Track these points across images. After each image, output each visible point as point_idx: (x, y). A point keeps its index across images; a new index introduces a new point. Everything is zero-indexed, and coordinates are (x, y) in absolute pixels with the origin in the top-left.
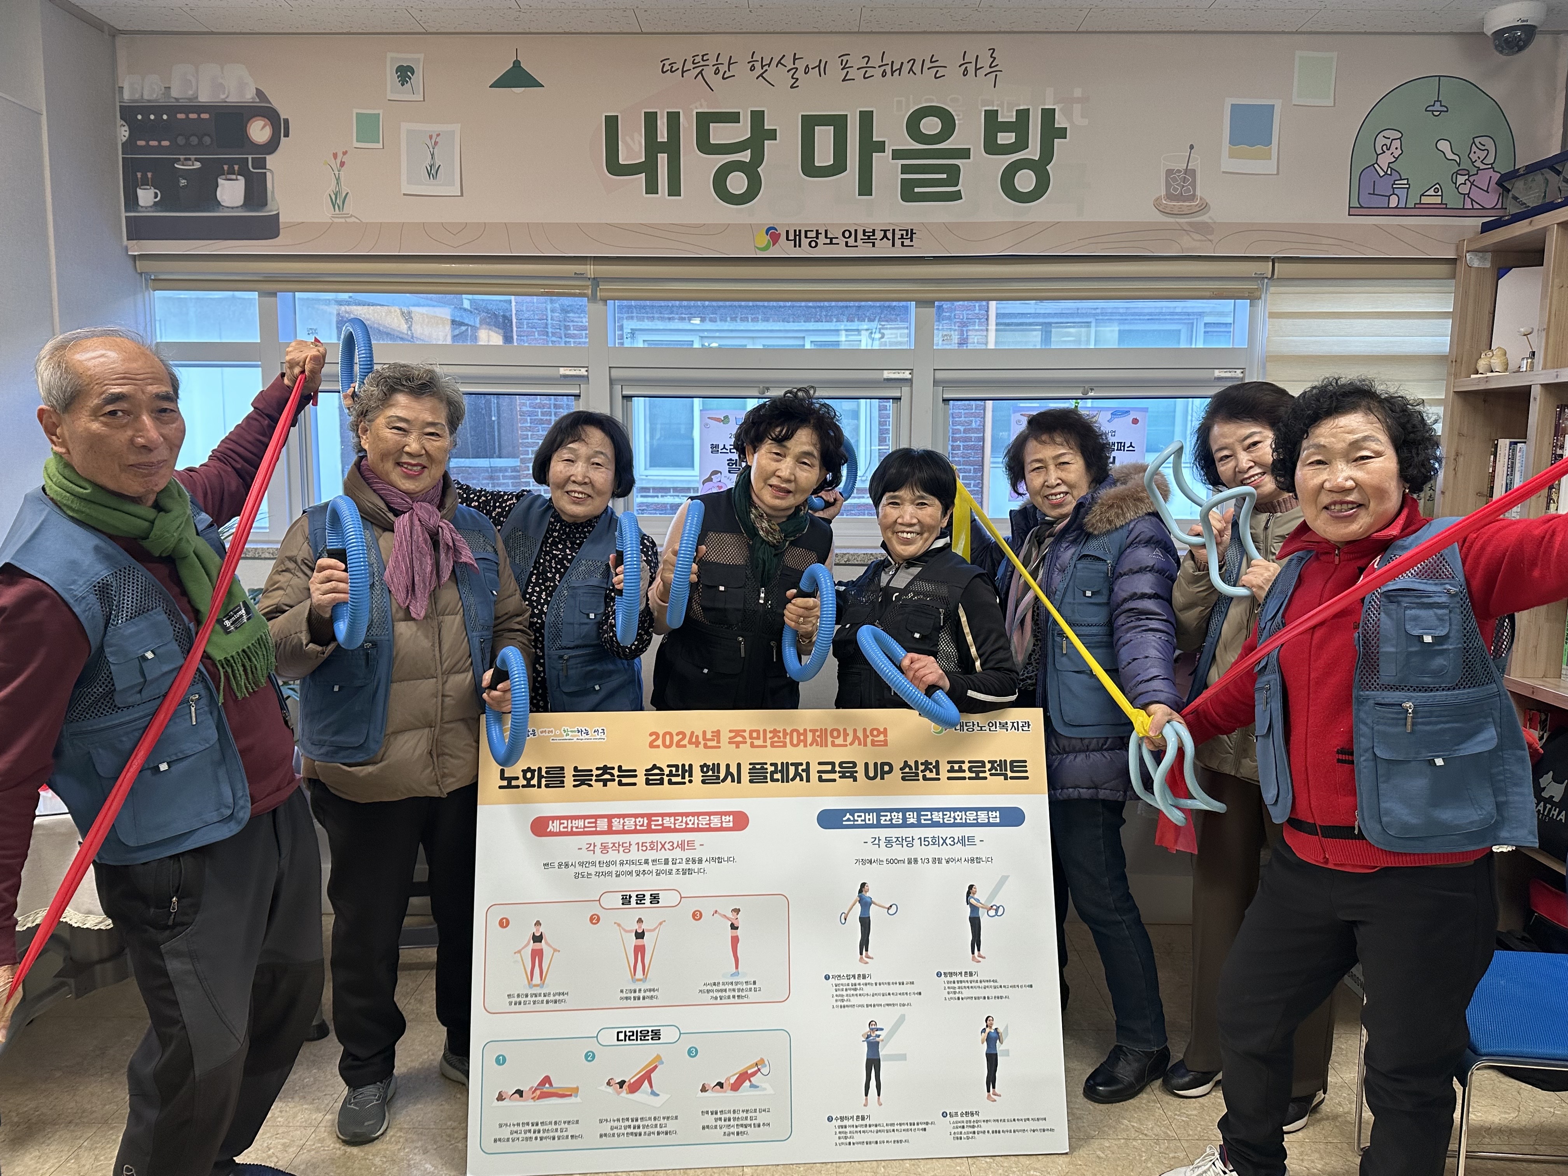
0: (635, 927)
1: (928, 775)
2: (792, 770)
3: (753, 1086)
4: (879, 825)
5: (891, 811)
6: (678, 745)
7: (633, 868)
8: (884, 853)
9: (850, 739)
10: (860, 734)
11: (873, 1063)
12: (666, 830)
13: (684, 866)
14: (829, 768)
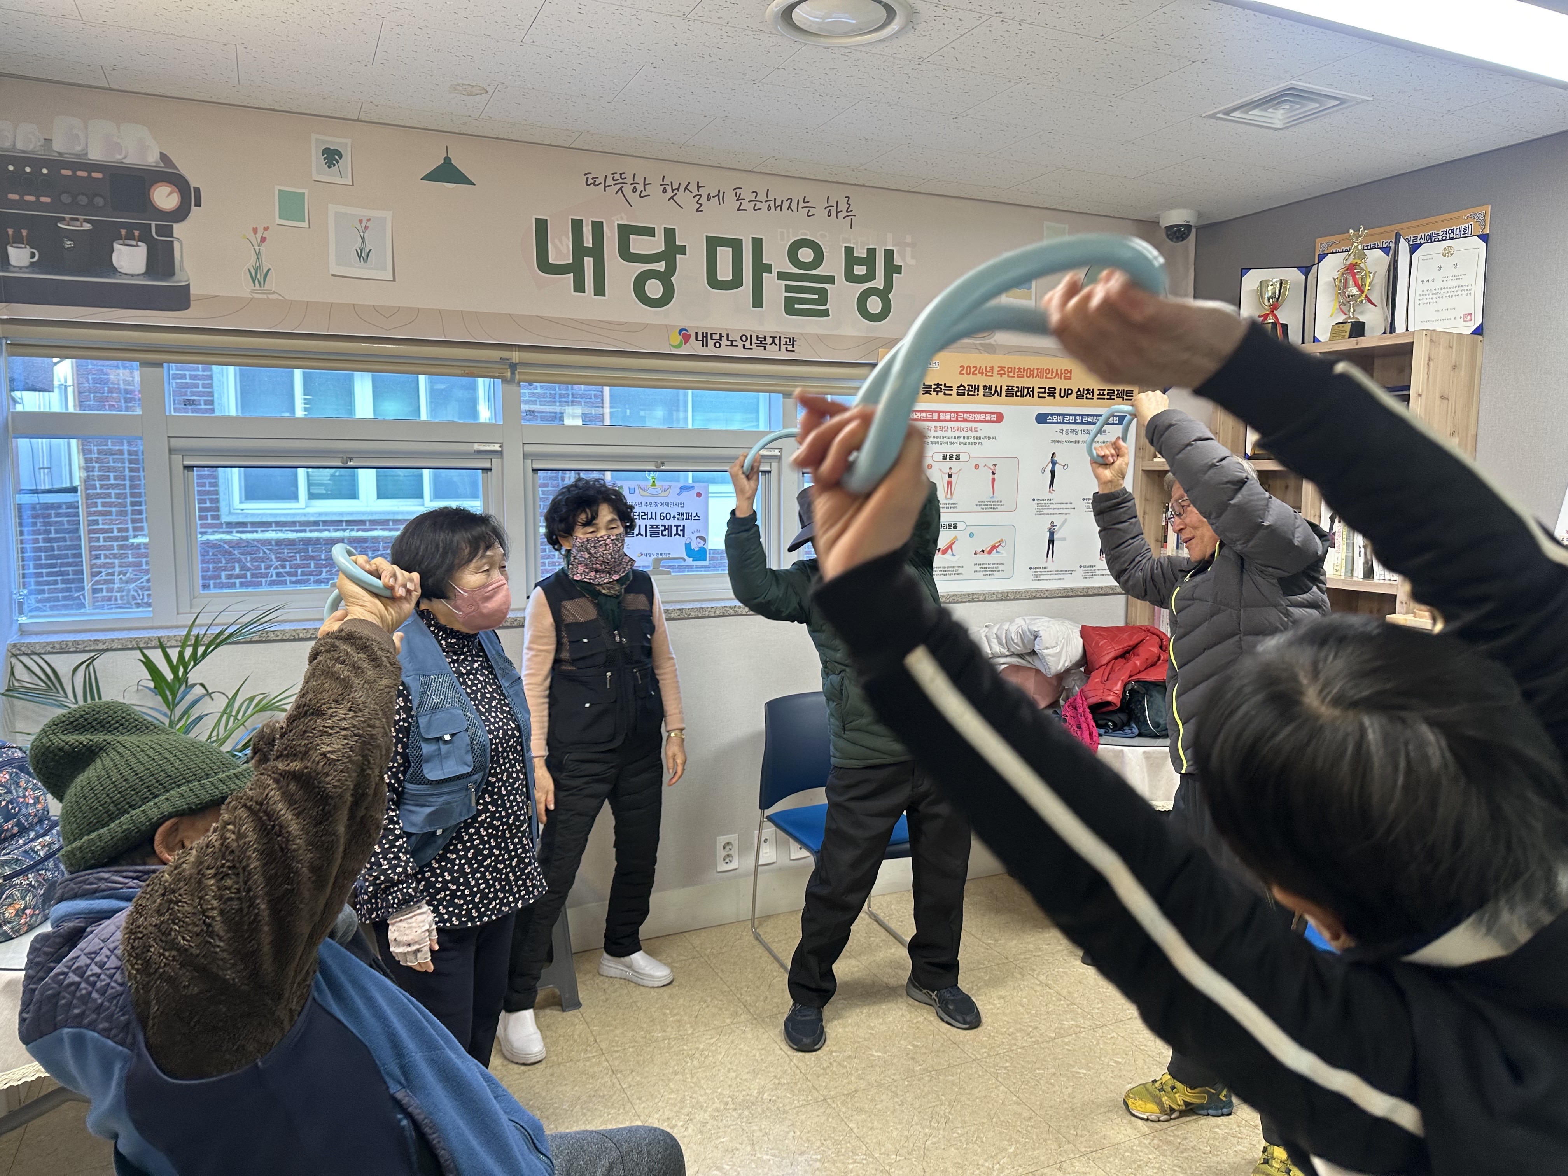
0: (948, 471)
1: (1089, 396)
2: (1026, 390)
3: (997, 552)
4: (1063, 423)
5: (1070, 415)
6: (974, 374)
7: (949, 440)
8: (1064, 437)
9: (1054, 374)
10: (1059, 372)
11: (1051, 542)
12: (965, 421)
13: (972, 440)
14: (1043, 390)
